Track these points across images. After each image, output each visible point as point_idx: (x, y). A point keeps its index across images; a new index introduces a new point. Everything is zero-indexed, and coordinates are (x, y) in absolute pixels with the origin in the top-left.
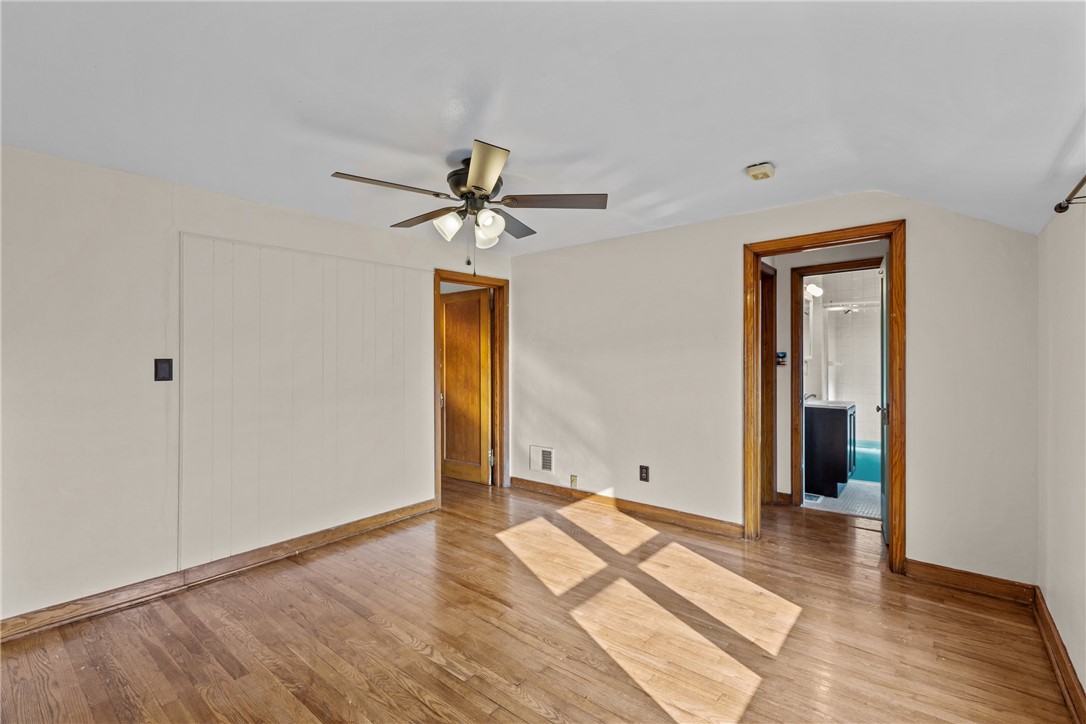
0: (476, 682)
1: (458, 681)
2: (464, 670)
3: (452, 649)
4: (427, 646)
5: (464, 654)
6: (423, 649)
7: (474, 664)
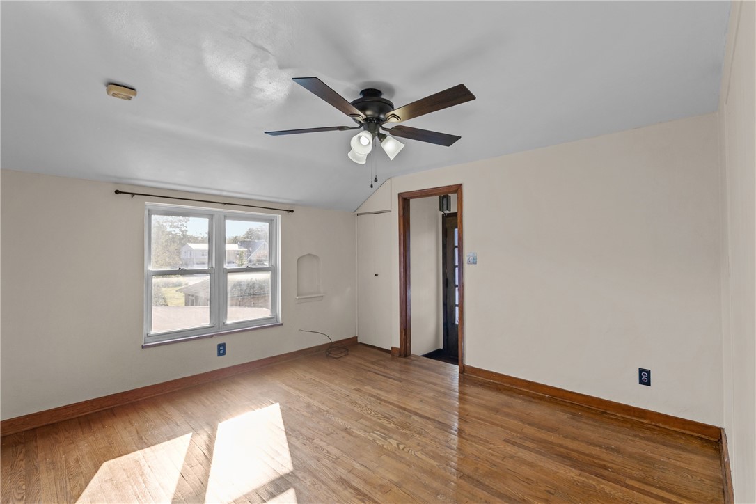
0: (368, 430)
1: (378, 431)
2: (375, 435)
3: (385, 446)
4: (403, 449)
5: (377, 444)
6: (405, 447)
7: (370, 438)
